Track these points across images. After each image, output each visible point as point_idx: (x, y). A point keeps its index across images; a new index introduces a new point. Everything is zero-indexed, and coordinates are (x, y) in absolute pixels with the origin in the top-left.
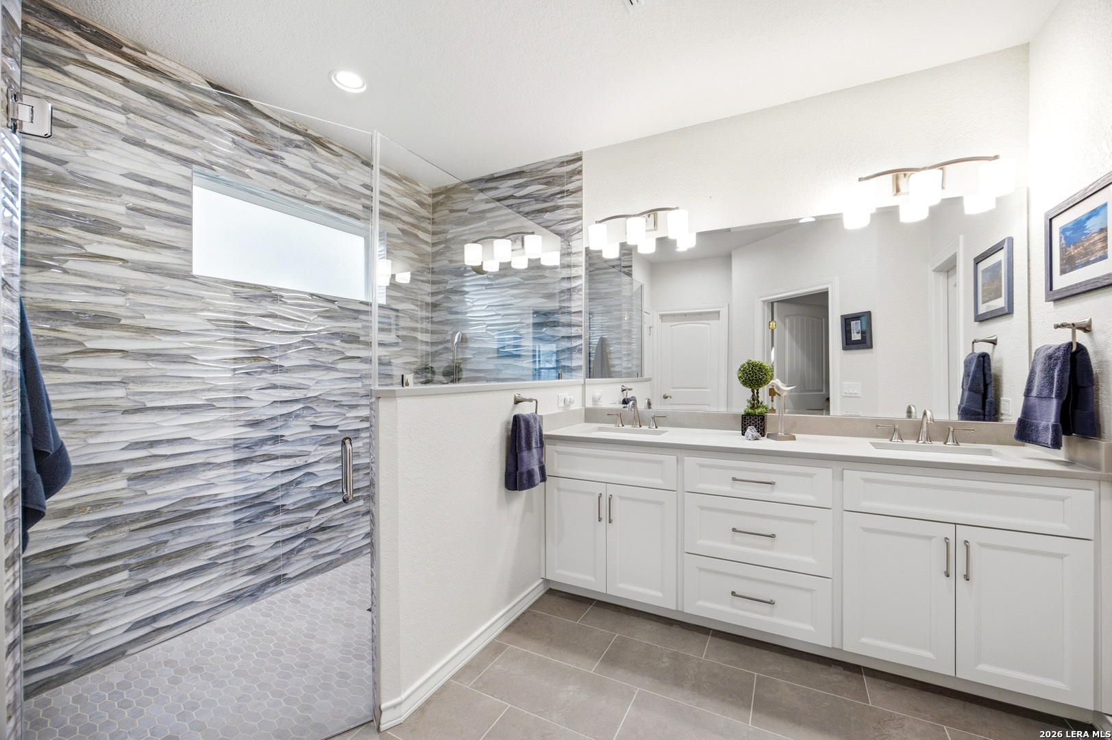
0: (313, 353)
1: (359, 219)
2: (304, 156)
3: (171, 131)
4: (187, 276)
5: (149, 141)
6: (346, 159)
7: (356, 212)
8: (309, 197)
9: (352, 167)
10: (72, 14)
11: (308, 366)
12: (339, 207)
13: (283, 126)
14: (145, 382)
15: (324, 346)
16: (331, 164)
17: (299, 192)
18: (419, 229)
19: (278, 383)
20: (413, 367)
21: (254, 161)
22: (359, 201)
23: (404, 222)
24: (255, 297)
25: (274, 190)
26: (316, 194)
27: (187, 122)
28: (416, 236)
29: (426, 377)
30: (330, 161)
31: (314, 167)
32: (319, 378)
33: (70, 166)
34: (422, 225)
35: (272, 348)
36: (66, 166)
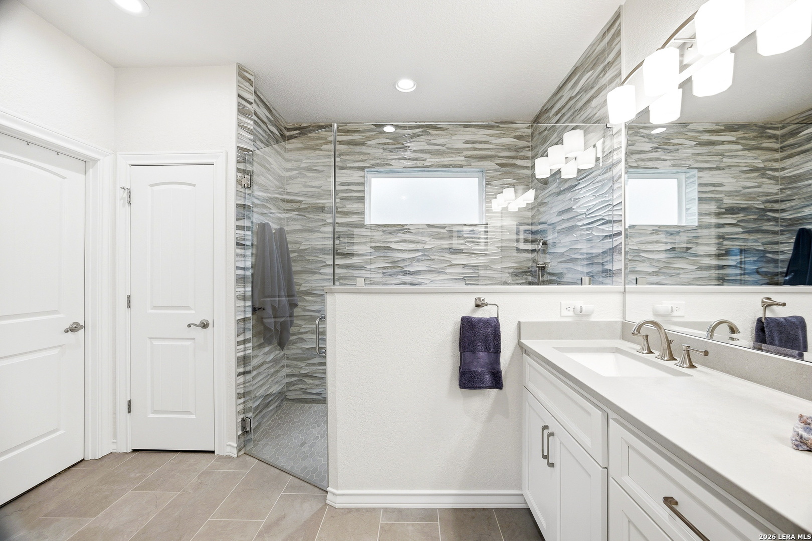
0: (429, 263)
1: (462, 167)
2: (422, 140)
3: (357, 156)
4: (362, 225)
5: (348, 165)
6: (452, 129)
7: (460, 163)
8: (426, 164)
9: (457, 133)
10: (323, 124)
11: (425, 271)
12: (446, 163)
13: (410, 127)
14: (346, 279)
15: (437, 257)
16: (440, 137)
17: (419, 163)
18: (518, 159)
19: (407, 281)
20: (511, 271)
21: (394, 155)
22: (462, 155)
23: (501, 157)
24: (394, 231)
25: (405, 167)
26: (430, 160)
27: (364, 149)
28: (515, 165)
29: (526, 279)
30: (439, 135)
31: (429, 144)
32: (433, 279)
33: (322, 188)
34: (521, 154)
35: (404, 260)
36: (321, 188)
